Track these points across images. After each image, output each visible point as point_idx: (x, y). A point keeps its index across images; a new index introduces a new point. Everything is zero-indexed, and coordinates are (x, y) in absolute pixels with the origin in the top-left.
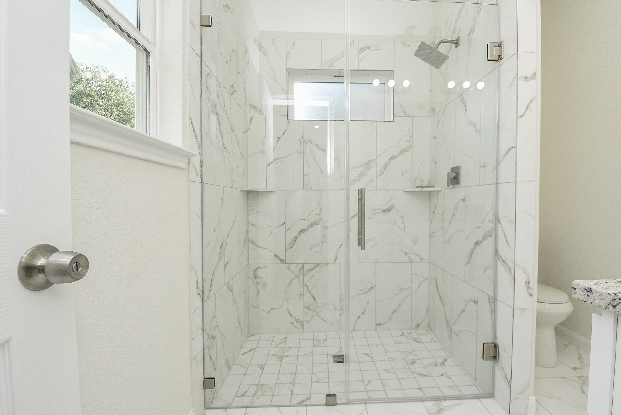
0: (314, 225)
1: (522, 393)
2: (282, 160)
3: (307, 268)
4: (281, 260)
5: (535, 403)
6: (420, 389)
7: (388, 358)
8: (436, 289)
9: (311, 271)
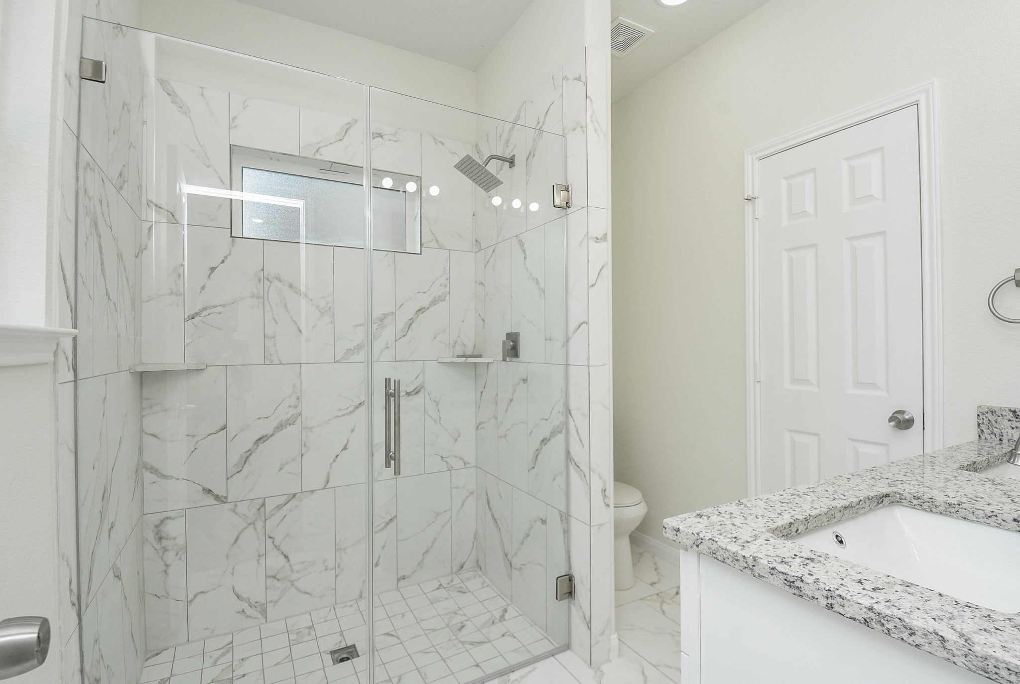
0: (286, 426)
1: (603, 633)
2: (219, 309)
3: (270, 505)
4: (217, 497)
5: (618, 643)
6: (477, 666)
7: (423, 630)
8: (487, 506)
9: (280, 509)
